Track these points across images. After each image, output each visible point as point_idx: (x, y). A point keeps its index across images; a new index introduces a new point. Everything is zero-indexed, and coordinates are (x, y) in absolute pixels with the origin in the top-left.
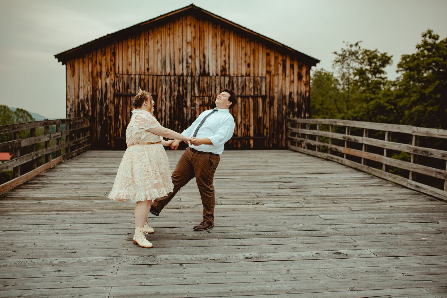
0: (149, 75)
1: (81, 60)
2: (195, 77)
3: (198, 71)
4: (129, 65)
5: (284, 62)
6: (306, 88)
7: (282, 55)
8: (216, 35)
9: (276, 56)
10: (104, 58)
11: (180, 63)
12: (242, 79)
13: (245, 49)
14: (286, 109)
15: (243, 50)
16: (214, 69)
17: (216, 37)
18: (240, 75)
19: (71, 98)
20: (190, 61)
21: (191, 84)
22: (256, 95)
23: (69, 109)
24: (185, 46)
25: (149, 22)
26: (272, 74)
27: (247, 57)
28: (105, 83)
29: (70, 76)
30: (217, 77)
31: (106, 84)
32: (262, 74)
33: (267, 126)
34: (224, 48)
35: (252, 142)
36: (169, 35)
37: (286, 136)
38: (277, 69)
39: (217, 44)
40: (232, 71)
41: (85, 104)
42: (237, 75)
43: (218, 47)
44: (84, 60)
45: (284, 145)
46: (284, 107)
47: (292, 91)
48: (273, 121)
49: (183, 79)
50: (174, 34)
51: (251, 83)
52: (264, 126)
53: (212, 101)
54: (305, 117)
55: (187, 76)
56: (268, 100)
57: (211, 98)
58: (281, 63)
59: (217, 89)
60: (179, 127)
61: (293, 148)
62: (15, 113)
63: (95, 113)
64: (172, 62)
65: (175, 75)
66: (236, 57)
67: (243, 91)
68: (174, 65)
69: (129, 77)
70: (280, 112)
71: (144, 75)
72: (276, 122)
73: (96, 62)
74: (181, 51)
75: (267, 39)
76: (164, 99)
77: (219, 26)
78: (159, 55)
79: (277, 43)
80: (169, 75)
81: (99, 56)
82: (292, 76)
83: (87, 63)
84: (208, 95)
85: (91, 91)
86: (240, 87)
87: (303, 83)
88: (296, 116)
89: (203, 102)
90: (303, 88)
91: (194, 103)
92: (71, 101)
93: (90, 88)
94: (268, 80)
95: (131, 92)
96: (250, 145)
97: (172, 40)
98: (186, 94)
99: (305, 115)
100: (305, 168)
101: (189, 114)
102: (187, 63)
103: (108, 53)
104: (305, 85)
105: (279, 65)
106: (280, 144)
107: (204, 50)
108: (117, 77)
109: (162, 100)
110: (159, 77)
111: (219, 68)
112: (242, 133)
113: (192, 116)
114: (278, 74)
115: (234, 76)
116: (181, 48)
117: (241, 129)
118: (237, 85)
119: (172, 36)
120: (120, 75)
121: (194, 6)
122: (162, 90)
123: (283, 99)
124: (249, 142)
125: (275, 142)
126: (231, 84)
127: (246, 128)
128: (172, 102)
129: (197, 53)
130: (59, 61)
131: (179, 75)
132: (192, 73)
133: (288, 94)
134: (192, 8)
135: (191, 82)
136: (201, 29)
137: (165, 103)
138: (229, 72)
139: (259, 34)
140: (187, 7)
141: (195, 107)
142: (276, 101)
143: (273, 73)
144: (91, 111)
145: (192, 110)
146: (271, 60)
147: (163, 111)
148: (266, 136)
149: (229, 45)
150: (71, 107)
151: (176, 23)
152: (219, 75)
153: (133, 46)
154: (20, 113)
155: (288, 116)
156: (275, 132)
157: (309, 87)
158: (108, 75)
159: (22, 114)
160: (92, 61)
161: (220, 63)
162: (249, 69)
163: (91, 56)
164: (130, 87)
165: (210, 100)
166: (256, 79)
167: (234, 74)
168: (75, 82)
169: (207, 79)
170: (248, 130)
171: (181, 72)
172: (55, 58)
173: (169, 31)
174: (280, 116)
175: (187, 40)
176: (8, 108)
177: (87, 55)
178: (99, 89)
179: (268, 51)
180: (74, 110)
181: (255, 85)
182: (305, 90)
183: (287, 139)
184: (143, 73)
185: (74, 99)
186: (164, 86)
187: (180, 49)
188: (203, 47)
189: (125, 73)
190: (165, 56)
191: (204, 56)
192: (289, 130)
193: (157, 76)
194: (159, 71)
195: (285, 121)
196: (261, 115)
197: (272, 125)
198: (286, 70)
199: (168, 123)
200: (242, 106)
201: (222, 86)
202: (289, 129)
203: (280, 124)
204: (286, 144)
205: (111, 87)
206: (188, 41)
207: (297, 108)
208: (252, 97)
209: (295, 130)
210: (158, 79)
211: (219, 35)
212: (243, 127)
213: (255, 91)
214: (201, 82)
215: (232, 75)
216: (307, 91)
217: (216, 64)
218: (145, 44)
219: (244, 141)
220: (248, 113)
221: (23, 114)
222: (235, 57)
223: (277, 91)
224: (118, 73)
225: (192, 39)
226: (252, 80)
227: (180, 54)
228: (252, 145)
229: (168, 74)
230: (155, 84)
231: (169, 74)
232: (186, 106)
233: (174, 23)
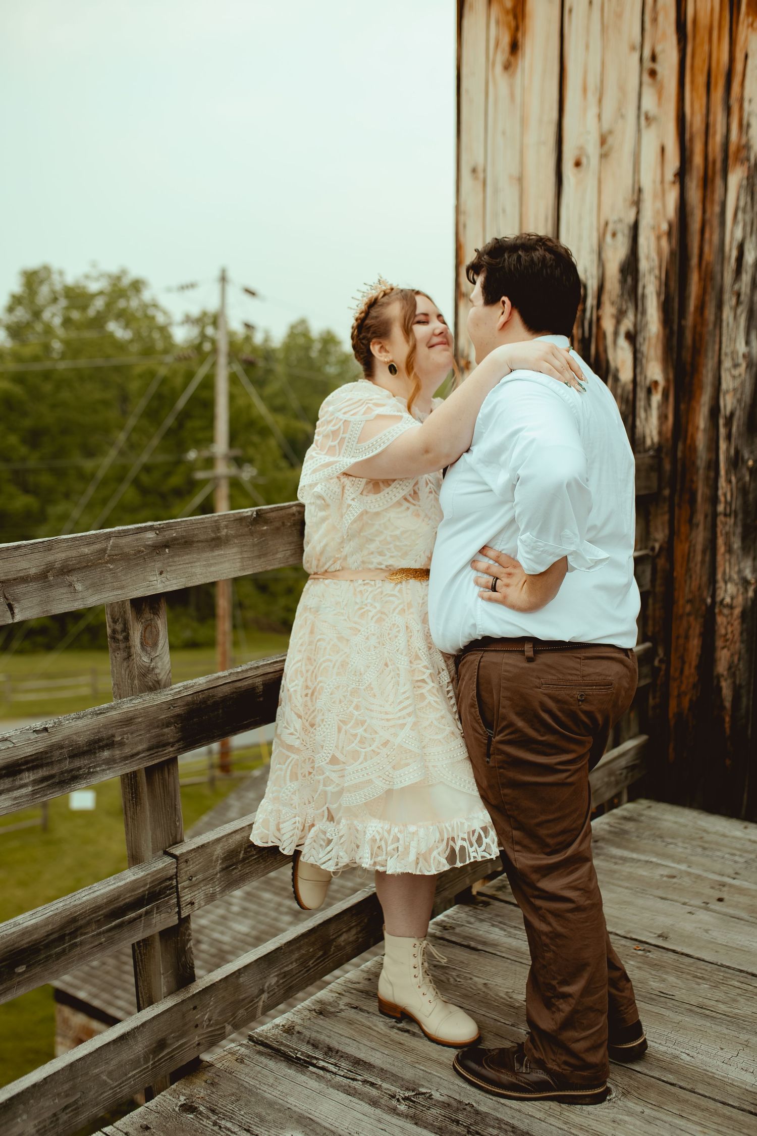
29: (490, 64)
41: (608, 325)
63: (701, 420)
93: (653, 151)
144: (656, 398)
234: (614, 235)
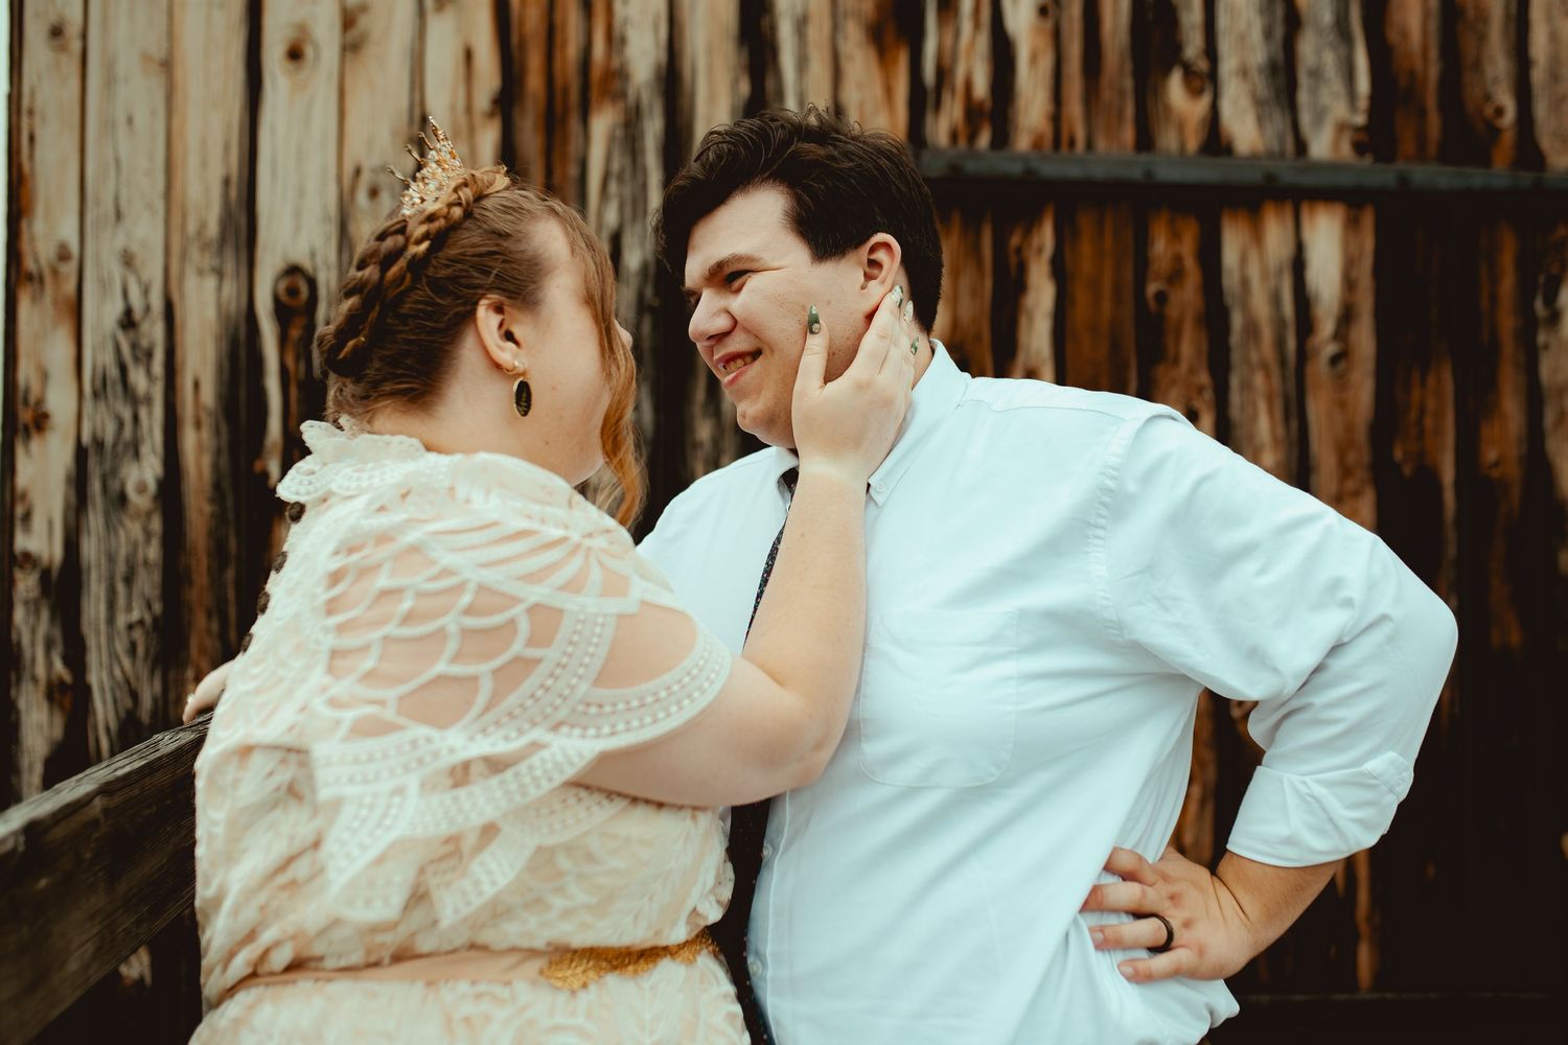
92: (102, 314)
93: (451, 53)
95: (1215, 141)
150: (102, 422)
164: (1193, 45)
180: (145, 472)
185: (153, 271)
205: (853, 27)
234: (374, 193)
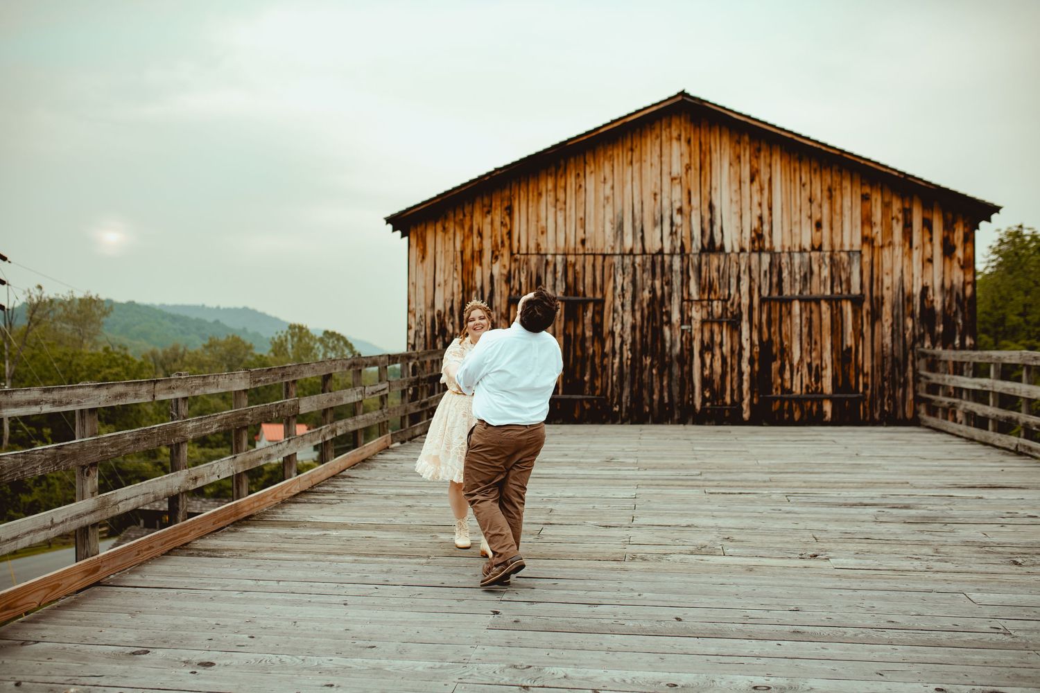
0: (585, 254)
1: (439, 227)
2: (691, 256)
3: (697, 243)
4: (542, 233)
5: (907, 213)
6: (965, 274)
7: (902, 198)
8: (739, 157)
9: (887, 199)
10: (489, 219)
11: (655, 225)
12: (802, 257)
13: (808, 186)
14: (914, 327)
15: (805, 190)
16: (736, 236)
17: (740, 162)
18: (797, 249)
19: (418, 308)
20: (678, 219)
21: (682, 272)
22: (838, 293)
23: (412, 333)
24: (666, 187)
25: (585, 138)
26: (875, 244)
27: (815, 206)
28: (489, 275)
29: (417, 260)
30: (741, 255)
31: (492, 276)
32: (852, 245)
33: (865, 370)
34: (758, 188)
35: (827, 407)
36: (631, 163)
37: (915, 392)
38: (889, 231)
39: (742, 180)
40: (778, 239)
41: (447, 321)
42: (789, 248)
43: (742, 184)
44: (447, 225)
45: (909, 415)
46: (909, 323)
47: (929, 284)
48: (880, 357)
49: (663, 262)
50: (641, 160)
51: (823, 266)
52: (859, 370)
53: (731, 310)
54: (963, 347)
55: (672, 254)
56: (866, 306)
57: (729, 305)
58: (900, 216)
59: (741, 283)
60: (654, 371)
61: (933, 421)
62: (321, 340)
64: (638, 224)
65: (644, 252)
66: (786, 206)
67: (805, 286)
68: (642, 231)
69: (542, 260)
70: (899, 335)
71: (575, 255)
72: (890, 359)
73: (471, 229)
74: (658, 197)
75: (862, 162)
76: (620, 308)
77: (747, 138)
78: (609, 209)
79: (888, 171)
80: (631, 252)
81: (477, 216)
82: (928, 247)
83: (452, 231)
84: (722, 298)
85: (458, 294)
86: (798, 277)
87: (956, 264)
88: (938, 344)
89: (710, 313)
90: (958, 276)
91: (688, 316)
92: (418, 316)
93: (456, 285)
94: (867, 259)
96: (823, 414)
97: (636, 175)
98: (670, 295)
99: (963, 341)
100: (952, 473)
101: (676, 340)
102: (672, 224)
103: (496, 209)
104: (962, 267)
105: (895, 221)
106: (900, 413)
107: (710, 193)
108: (516, 260)
109: (615, 311)
110: (607, 258)
111: (747, 234)
112: (804, 386)
113: (685, 347)
114: (891, 244)
115: (783, 252)
116: (658, 191)
117: (801, 375)
118: (790, 273)
119: (636, 166)
120: (522, 257)
121: (688, 95)
122: (615, 288)
123: (906, 303)
124: (820, 407)
125: (886, 408)
126: (775, 271)
127: (813, 373)
128: (638, 315)
129: (695, 200)
130: (394, 230)
131: (654, 252)
132: (682, 247)
133: (917, 290)
134: (683, 100)
135: (682, 267)
136: (703, 148)
137: (622, 317)
138: (771, 242)
139: (842, 151)
140: (670, 98)
141: (691, 325)
142: (887, 309)
143: (879, 241)
145: (683, 331)
146: (873, 209)
147: (617, 335)
148: (863, 392)
149: (770, 180)
150: (418, 328)
151: (646, 137)
152: (748, 250)
153: (550, 191)
154: (331, 341)
155: (918, 345)
156: (886, 384)
157: (972, 273)
158: (495, 257)
159: (333, 342)
160: (463, 227)
161: (750, 222)
162: (819, 234)
163: (461, 217)
164: (543, 283)
165: (725, 309)
166: (837, 258)
167: (783, 247)
168: (426, 275)
169: (719, 259)
170: (819, 378)
171: (657, 247)
172: (387, 223)
173: (630, 153)
174: (899, 345)
175: (670, 173)
176: (308, 331)
177: (452, 215)
178: (476, 287)
179: (867, 190)
180: (422, 334)
181: (834, 270)
182: (962, 280)
183: (918, 400)
184: (571, 251)
185: (423, 310)
186: (619, 279)
187: (655, 194)
188: (708, 188)
189: (533, 252)
190: (623, 211)
191: (711, 207)
192: (922, 379)
193: (604, 256)
194: (607, 246)
195: (910, 357)
196: (849, 341)
197: (877, 366)
198: (911, 233)
199: (629, 362)
200: (804, 322)
201: (755, 275)
202: (922, 376)
203: (899, 364)
204: (916, 412)
205: (503, 283)
206: (674, 174)
207: (943, 323)
208: (829, 300)
209: (935, 378)
210: (606, 264)
211: (746, 157)
212: (805, 370)
213: (835, 284)
214: (704, 268)
215: (778, 249)
216: (969, 283)
217: (739, 225)
218: (578, 186)
219: (809, 404)
220: (818, 338)
221: (336, 342)
222: (784, 207)
223: (889, 285)
224: (518, 253)
225: (684, 170)
226: (827, 260)
227: (654, 207)
228: (829, 415)
229: (627, 252)
230: (598, 274)
231: (631, 250)
232: (669, 322)
233: (642, 135)
